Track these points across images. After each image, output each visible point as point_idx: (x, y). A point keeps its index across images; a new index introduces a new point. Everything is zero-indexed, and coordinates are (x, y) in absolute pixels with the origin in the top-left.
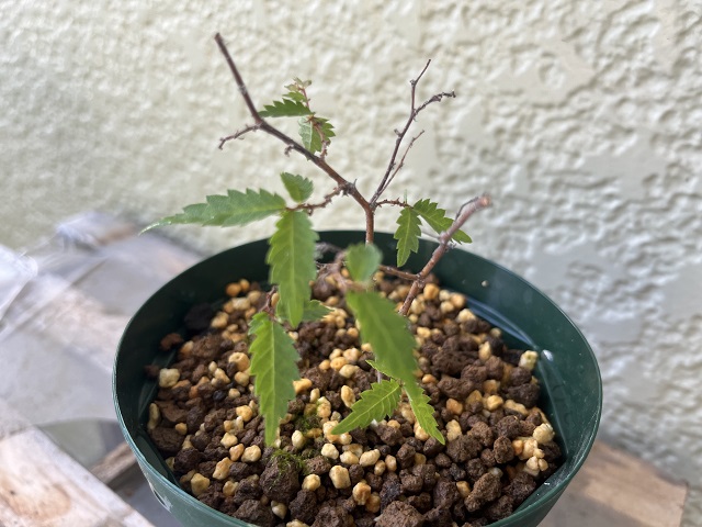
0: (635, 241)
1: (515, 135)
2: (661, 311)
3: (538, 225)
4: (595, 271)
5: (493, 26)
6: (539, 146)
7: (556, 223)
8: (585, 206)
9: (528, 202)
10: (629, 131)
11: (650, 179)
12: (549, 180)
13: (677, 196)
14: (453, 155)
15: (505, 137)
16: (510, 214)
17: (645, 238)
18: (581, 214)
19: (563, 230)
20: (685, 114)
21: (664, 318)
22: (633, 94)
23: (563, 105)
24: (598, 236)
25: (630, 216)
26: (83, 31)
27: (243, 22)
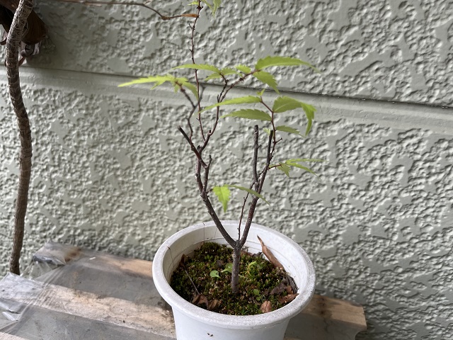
0: (330, 221)
1: (283, 188)
2: (342, 244)
3: (295, 219)
4: (318, 233)
6: (293, 191)
7: (301, 218)
8: (312, 210)
9: (290, 211)
10: (324, 185)
12: (298, 203)
13: (342, 204)
15: (280, 189)
16: (284, 216)
17: (334, 219)
18: (311, 213)
19: (304, 219)
20: (342, 179)
21: (344, 245)
22: (324, 173)
23: (300, 178)
24: (318, 220)
25: (327, 213)
26: (44, 148)
27: (154, 147)
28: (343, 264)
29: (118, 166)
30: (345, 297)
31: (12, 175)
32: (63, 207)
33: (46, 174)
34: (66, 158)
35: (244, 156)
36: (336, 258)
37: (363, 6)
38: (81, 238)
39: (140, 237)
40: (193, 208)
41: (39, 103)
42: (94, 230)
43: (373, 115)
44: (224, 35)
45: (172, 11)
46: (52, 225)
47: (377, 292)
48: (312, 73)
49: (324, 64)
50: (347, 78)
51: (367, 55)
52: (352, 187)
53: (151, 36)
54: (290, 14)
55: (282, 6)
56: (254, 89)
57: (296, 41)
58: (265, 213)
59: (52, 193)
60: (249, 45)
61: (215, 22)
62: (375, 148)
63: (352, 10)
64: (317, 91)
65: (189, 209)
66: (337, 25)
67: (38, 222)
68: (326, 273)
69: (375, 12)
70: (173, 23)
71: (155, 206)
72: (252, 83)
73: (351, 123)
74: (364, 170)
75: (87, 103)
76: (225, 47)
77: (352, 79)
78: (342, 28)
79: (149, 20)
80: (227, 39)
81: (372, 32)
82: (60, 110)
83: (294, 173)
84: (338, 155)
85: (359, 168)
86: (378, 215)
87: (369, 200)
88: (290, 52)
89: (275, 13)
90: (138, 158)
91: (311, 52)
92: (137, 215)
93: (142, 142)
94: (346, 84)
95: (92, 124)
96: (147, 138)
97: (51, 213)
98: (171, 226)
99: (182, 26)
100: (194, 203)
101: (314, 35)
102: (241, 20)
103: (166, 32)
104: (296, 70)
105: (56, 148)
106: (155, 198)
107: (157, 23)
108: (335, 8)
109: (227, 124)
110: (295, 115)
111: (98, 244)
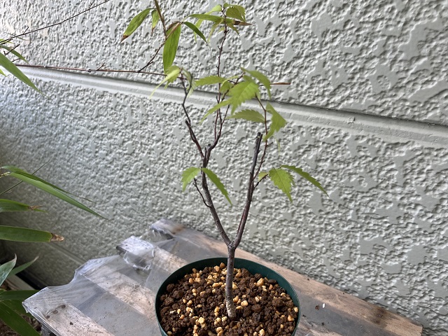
0: (396, 237)
1: (351, 201)
2: (407, 262)
3: (361, 231)
4: (383, 248)
5: (342, 166)
6: (360, 204)
7: (367, 230)
8: (378, 225)
9: (356, 223)
10: (390, 202)
11: (399, 218)
12: (364, 216)
13: (408, 223)
14: (328, 205)
15: (348, 200)
16: (350, 226)
17: (399, 236)
18: (376, 227)
19: (370, 232)
20: (408, 198)
21: (409, 264)
22: (391, 191)
23: (367, 192)
24: (383, 235)
25: (393, 229)
26: (167, 147)
27: (244, 154)
28: (407, 283)
29: (216, 165)
30: (408, 316)
31: (144, 165)
32: (175, 193)
33: (166, 166)
34: (180, 156)
35: (316, 168)
36: (401, 275)
37: (433, 39)
38: (185, 220)
39: (228, 226)
40: (271, 208)
41: (166, 113)
42: (195, 215)
43: (442, 140)
44: (305, 64)
45: (265, 45)
46: (167, 207)
47: (441, 317)
48: (382, 98)
49: (394, 90)
50: (416, 104)
51: (436, 83)
52: (420, 208)
53: (249, 63)
54: (364, 46)
55: (357, 39)
56: (330, 110)
57: (368, 69)
58: (334, 221)
59: (169, 181)
60: (327, 73)
61: (299, 53)
62: (443, 172)
63: (422, 43)
64: (386, 114)
65: (268, 208)
66: (407, 55)
67: (157, 203)
68: (390, 289)
69: (443, 44)
70: (266, 54)
71: (242, 202)
72: (328, 104)
73: (420, 146)
74: (431, 192)
75: (198, 114)
76: (306, 74)
77: (421, 105)
78: (412, 58)
79: (248, 51)
80: (308, 67)
81: (441, 63)
82: (180, 119)
83: (362, 187)
84: (405, 175)
85: (427, 190)
86: (445, 239)
87: (436, 223)
88: (362, 78)
89: (350, 46)
90: (231, 161)
91: (382, 79)
92: (227, 207)
93: (236, 148)
94: (416, 109)
95: (201, 131)
96: (240, 145)
97: (167, 197)
98: (253, 220)
99: (273, 56)
100: (272, 203)
101: (385, 64)
102: (321, 51)
103: (260, 61)
104: (368, 95)
105: (175, 147)
106: (242, 195)
107: (254, 54)
108: (406, 41)
109: (304, 138)
110: (364, 135)
111: (197, 228)
